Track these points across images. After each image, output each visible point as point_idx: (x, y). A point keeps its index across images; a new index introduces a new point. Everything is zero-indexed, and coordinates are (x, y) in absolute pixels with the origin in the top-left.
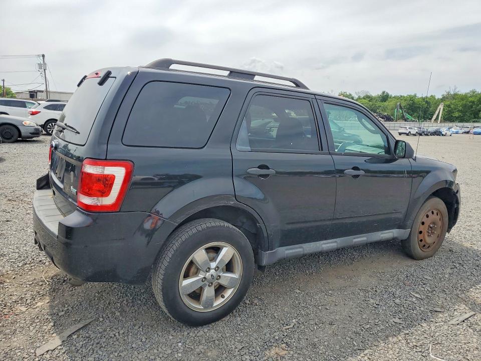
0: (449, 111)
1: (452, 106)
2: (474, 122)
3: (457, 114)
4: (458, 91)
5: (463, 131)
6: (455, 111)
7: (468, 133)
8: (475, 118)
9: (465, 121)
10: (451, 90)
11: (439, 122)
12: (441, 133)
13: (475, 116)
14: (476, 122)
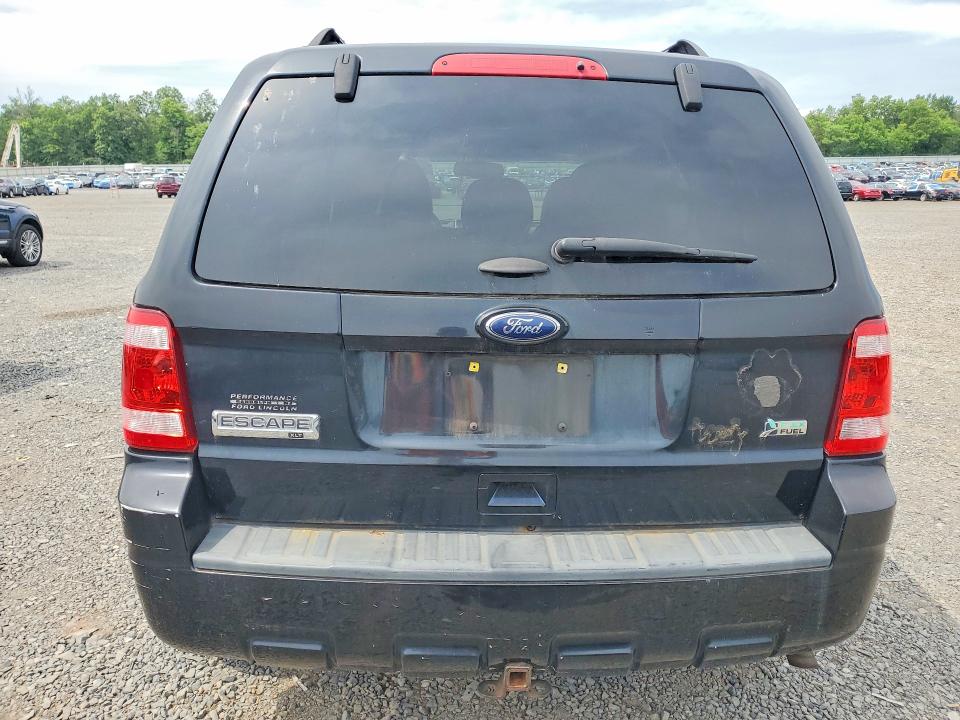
0: (31, 140)
1: (36, 131)
2: (88, 163)
3: (50, 149)
4: (37, 99)
5: (80, 182)
6: (45, 141)
7: (90, 185)
8: (87, 155)
9: (71, 161)
10: (23, 97)
11: (18, 166)
12: (48, 189)
13: (85, 152)
14: (92, 163)
